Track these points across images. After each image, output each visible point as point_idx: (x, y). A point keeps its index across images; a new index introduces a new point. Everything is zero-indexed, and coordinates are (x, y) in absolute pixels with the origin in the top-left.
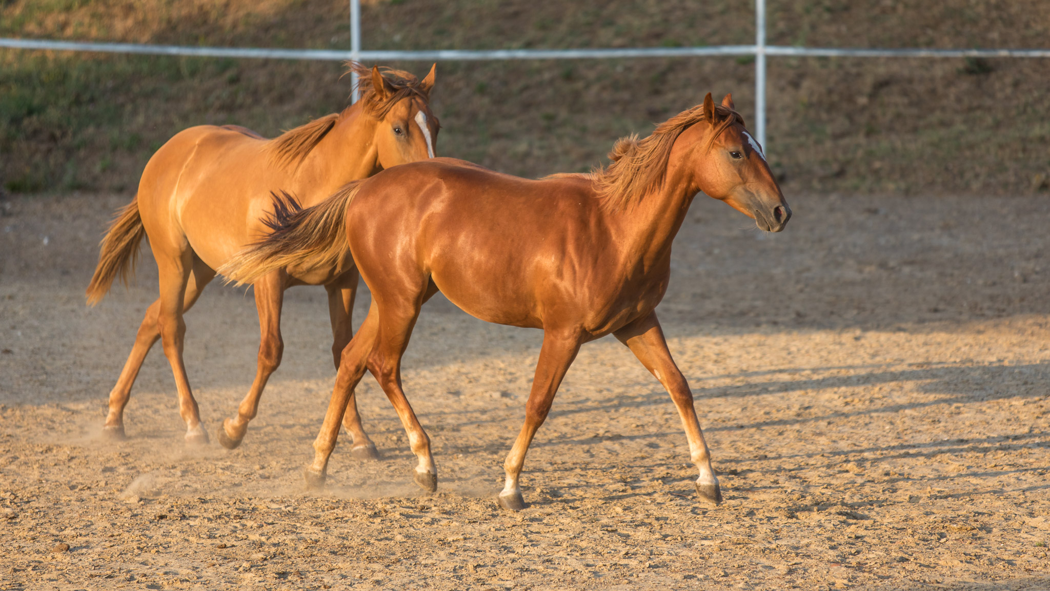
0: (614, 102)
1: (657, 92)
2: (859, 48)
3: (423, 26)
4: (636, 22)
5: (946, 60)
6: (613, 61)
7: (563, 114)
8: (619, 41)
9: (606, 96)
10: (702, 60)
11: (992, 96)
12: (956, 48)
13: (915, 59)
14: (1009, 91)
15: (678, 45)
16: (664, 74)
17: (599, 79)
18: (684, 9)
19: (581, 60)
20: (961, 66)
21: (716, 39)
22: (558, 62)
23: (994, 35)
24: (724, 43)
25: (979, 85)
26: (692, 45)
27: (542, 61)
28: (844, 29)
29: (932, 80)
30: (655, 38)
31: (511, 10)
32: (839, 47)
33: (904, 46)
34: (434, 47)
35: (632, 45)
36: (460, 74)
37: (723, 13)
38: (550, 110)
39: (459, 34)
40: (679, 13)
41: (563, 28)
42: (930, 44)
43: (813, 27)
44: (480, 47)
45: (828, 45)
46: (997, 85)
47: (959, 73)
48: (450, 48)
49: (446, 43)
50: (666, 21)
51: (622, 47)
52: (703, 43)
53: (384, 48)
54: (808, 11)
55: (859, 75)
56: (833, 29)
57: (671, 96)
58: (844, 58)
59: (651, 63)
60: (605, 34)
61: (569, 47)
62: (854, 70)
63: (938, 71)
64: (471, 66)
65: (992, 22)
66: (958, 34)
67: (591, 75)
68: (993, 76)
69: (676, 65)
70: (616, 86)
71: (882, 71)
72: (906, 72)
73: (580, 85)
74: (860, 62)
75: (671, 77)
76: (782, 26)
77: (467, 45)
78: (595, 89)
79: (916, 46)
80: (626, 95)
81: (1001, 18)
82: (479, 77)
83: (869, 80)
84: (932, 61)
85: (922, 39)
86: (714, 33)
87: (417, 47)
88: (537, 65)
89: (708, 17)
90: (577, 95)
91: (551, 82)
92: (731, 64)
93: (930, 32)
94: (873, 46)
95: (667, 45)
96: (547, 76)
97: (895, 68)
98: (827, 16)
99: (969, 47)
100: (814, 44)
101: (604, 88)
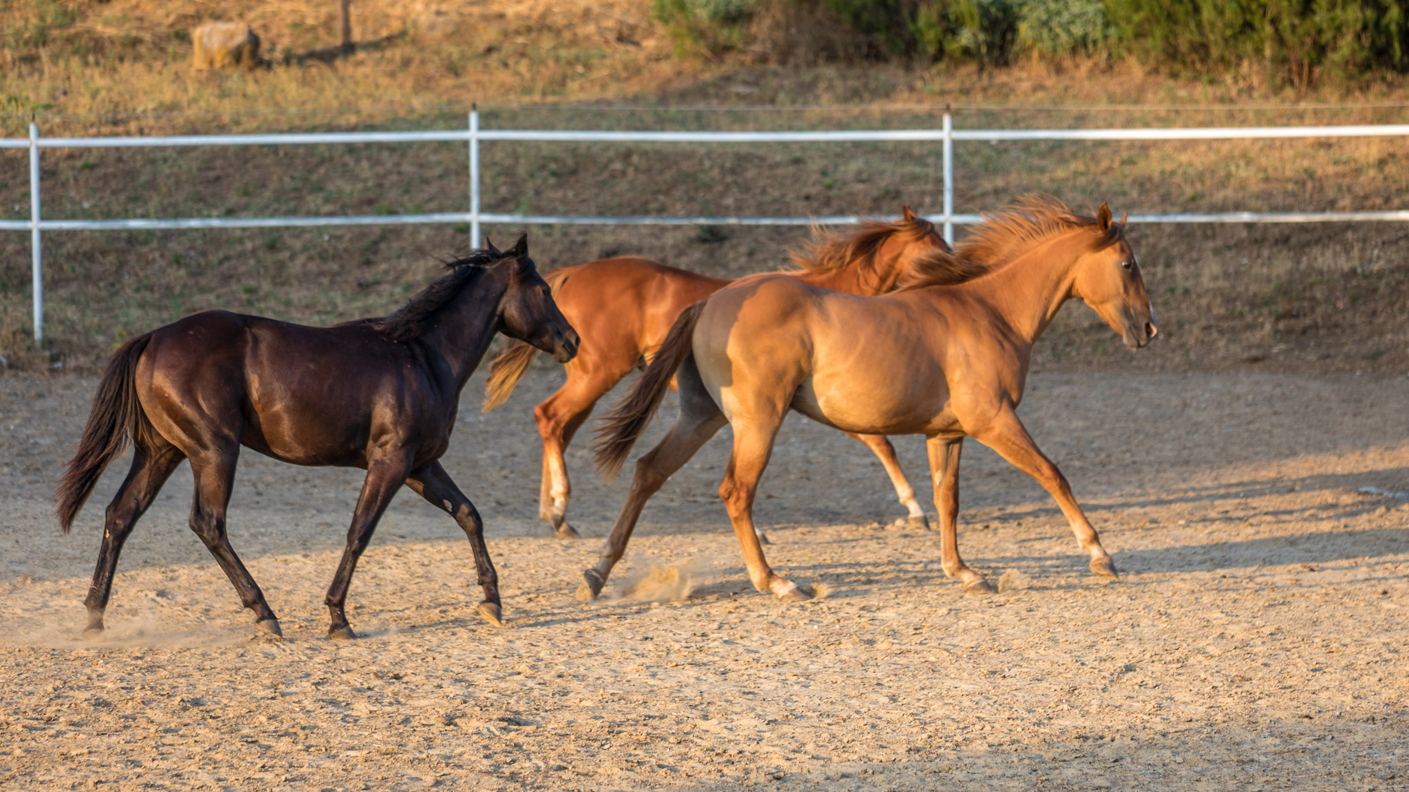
0: (322, 274)
1: (368, 263)
2: (585, 215)
3: (114, 192)
4: (347, 188)
5: (678, 227)
6: (320, 229)
7: (266, 286)
8: (328, 208)
9: (313, 267)
10: (417, 228)
11: (725, 266)
12: (689, 215)
13: (645, 226)
14: (743, 260)
15: (392, 212)
16: (376, 243)
17: (305, 249)
18: (399, 173)
19: (287, 228)
20: (693, 234)
21: (432, 205)
22: (261, 230)
23: (729, 201)
24: (441, 210)
25: (711, 254)
26: (407, 212)
27: (244, 229)
28: (570, 194)
29: (662, 249)
30: (368, 204)
31: (212, 174)
32: (565, 214)
33: (634, 212)
34: (126, 215)
35: (343, 212)
36: (155, 244)
37: (441, 177)
38: (252, 283)
39: (154, 202)
40: (394, 178)
41: (268, 194)
42: (661, 211)
43: (538, 192)
44: (178, 215)
45: (552, 212)
46: (731, 255)
47: (691, 241)
48: (144, 216)
49: (139, 211)
50: (380, 185)
51: (331, 214)
52: (419, 210)
53: (73, 217)
54: (532, 175)
55: (585, 243)
56: (559, 194)
57: (383, 266)
58: (571, 225)
59: (362, 231)
60: (313, 200)
61: (273, 215)
62: (580, 239)
63: (669, 240)
64: (167, 235)
65: (727, 187)
66: (691, 199)
67: (297, 244)
68: (727, 244)
69: (388, 233)
70: (323, 256)
71: (609, 239)
72: (635, 241)
73: (285, 255)
74: (585, 230)
75: (383, 246)
76: (504, 191)
77: (163, 214)
78: (301, 259)
79: (646, 213)
80: (335, 267)
81: (735, 182)
82: (175, 246)
83: (595, 249)
84: (664, 229)
85: (654, 206)
86: (431, 199)
87: (108, 215)
88: (238, 233)
89: (426, 181)
90: (281, 265)
91: (254, 251)
92: (450, 232)
93: (661, 198)
94: (601, 214)
95: (379, 213)
96: (249, 245)
97: (624, 236)
98: (552, 181)
99: (701, 214)
100: (539, 211)
101: (311, 258)
